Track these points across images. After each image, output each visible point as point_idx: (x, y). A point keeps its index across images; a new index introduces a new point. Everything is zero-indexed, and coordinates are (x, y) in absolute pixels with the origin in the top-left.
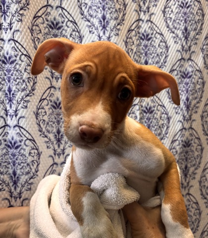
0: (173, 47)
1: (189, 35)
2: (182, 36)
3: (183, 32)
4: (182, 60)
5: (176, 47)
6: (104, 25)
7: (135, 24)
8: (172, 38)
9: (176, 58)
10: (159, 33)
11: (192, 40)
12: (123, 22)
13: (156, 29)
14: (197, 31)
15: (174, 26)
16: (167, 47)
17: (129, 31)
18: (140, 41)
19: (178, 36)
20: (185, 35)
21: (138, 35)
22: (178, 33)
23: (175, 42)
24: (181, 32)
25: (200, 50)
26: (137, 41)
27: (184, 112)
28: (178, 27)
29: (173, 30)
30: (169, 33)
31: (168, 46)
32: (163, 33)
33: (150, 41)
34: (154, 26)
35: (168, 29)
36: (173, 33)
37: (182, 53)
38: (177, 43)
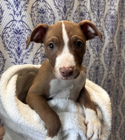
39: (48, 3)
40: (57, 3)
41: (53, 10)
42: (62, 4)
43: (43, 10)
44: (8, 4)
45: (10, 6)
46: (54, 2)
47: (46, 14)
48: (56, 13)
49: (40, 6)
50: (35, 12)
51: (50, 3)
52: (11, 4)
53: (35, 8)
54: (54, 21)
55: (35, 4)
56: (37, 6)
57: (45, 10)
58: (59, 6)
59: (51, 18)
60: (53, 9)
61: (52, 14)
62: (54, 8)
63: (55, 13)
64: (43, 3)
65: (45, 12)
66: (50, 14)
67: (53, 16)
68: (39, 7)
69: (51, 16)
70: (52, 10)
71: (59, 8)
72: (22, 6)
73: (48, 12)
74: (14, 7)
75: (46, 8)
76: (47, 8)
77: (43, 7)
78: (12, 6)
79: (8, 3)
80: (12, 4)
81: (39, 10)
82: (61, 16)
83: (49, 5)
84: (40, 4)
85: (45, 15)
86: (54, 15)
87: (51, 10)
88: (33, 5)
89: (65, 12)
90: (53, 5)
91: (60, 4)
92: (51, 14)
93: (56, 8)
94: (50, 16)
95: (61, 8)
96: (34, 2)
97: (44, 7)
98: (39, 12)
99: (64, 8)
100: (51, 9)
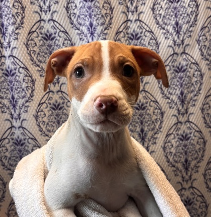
0: (163, 43)
1: (181, 29)
2: (173, 31)
3: (174, 27)
4: (174, 55)
5: (166, 43)
6: (92, 32)
7: (123, 25)
8: (163, 35)
9: (167, 54)
10: (148, 31)
11: (185, 34)
12: (111, 26)
13: (146, 27)
14: (191, 23)
15: (164, 22)
16: (157, 44)
17: (117, 34)
18: (129, 42)
19: (168, 32)
20: (176, 29)
21: (127, 35)
22: (168, 28)
23: (166, 38)
24: (172, 27)
25: (196, 42)
26: (126, 42)
27: (179, 106)
28: (168, 22)
29: (163, 26)
30: (159, 29)
31: (159, 43)
32: (153, 30)
33: (139, 41)
34: (144, 24)
35: (158, 26)
36: (164, 29)
37: (174, 48)
38: (168, 39)
39: (145, 22)
40: (160, 20)
41: (155, 33)
42: (171, 20)
43: (136, 35)
44: (80, 34)
45: (83, 36)
46: (156, 19)
47: (142, 39)
48: (161, 35)
49: (131, 29)
50: (123, 40)
51: (149, 22)
52: (83, 33)
53: (122, 33)
54: (158, 48)
55: (122, 27)
56: (126, 29)
57: (139, 34)
58: (166, 24)
59: (151, 46)
60: (155, 30)
61: (153, 38)
62: (157, 29)
63: (158, 36)
64: (137, 24)
65: (140, 37)
66: (149, 39)
67: (154, 41)
68: (130, 31)
69: (151, 41)
70: (153, 33)
71: (166, 27)
72: (99, 33)
73: (146, 36)
74: (89, 37)
75: (141, 30)
76: (144, 30)
77: (136, 29)
78: (86, 36)
79: (79, 32)
80: (85, 33)
81: (130, 36)
82: (169, 40)
83: (147, 26)
84: (131, 27)
85: (140, 43)
86: (156, 40)
87: (151, 32)
88: (119, 29)
89: (178, 32)
90: (154, 25)
91: (166, 21)
92: (151, 39)
93: (160, 28)
94: (149, 43)
95: (169, 26)
96: (120, 24)
97: (138, 30)
98: (130, 38)
99: (175, 26)
100: (150, 30)
